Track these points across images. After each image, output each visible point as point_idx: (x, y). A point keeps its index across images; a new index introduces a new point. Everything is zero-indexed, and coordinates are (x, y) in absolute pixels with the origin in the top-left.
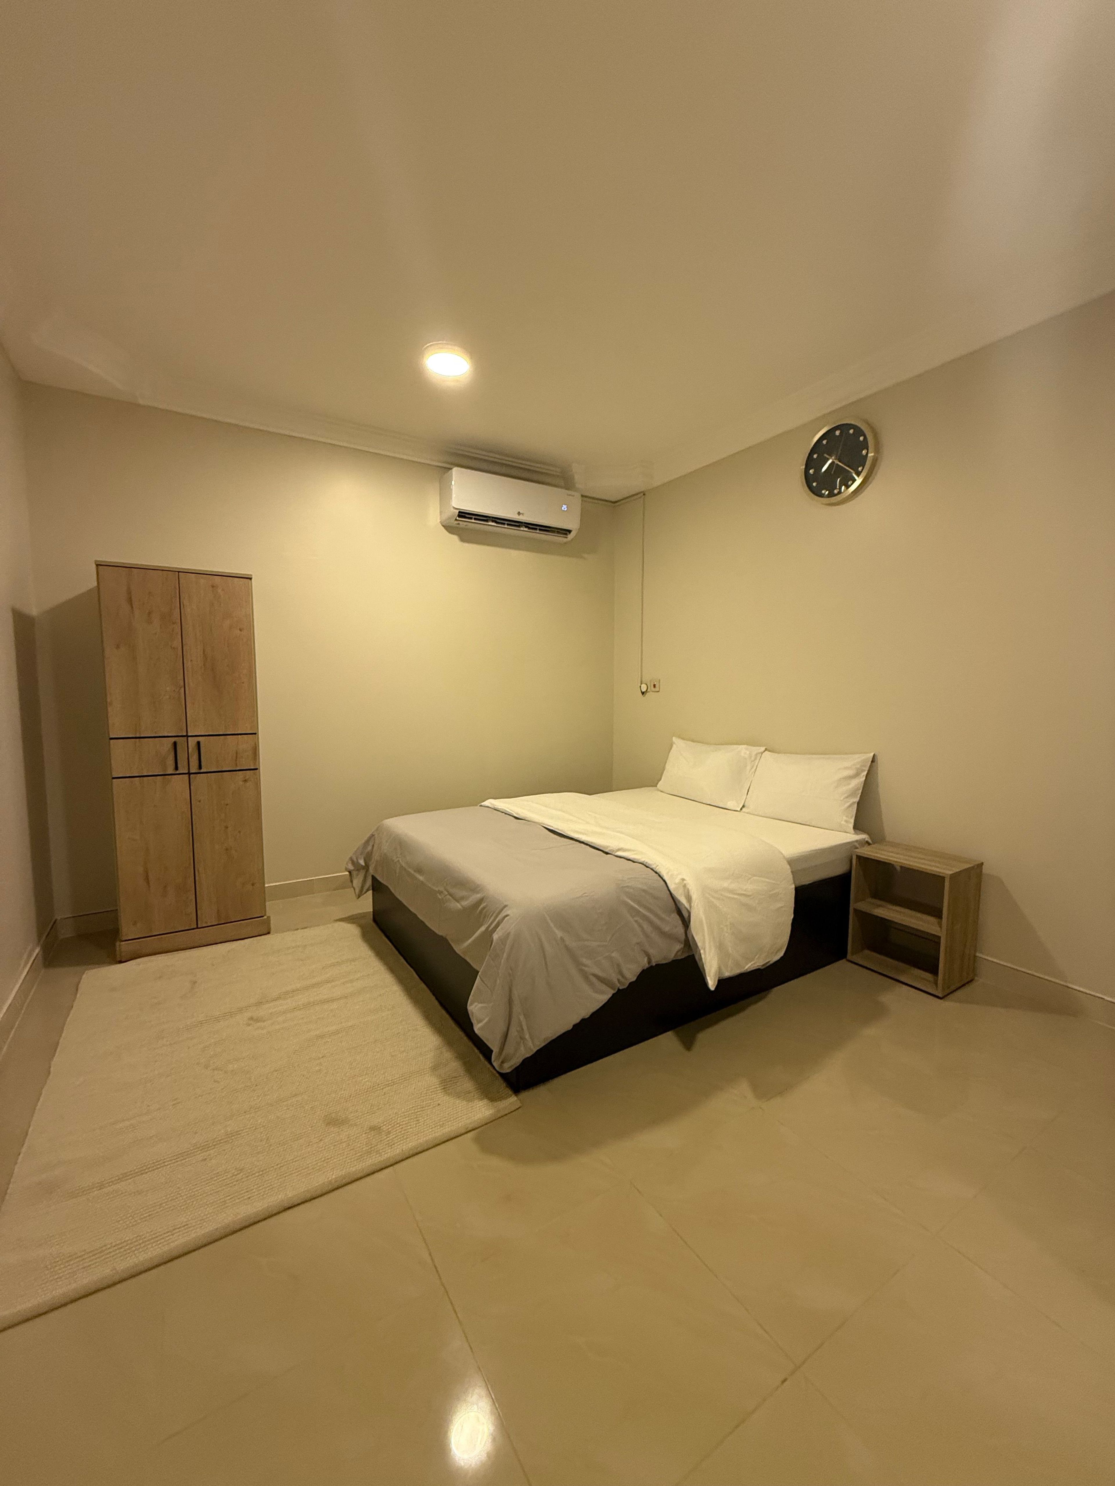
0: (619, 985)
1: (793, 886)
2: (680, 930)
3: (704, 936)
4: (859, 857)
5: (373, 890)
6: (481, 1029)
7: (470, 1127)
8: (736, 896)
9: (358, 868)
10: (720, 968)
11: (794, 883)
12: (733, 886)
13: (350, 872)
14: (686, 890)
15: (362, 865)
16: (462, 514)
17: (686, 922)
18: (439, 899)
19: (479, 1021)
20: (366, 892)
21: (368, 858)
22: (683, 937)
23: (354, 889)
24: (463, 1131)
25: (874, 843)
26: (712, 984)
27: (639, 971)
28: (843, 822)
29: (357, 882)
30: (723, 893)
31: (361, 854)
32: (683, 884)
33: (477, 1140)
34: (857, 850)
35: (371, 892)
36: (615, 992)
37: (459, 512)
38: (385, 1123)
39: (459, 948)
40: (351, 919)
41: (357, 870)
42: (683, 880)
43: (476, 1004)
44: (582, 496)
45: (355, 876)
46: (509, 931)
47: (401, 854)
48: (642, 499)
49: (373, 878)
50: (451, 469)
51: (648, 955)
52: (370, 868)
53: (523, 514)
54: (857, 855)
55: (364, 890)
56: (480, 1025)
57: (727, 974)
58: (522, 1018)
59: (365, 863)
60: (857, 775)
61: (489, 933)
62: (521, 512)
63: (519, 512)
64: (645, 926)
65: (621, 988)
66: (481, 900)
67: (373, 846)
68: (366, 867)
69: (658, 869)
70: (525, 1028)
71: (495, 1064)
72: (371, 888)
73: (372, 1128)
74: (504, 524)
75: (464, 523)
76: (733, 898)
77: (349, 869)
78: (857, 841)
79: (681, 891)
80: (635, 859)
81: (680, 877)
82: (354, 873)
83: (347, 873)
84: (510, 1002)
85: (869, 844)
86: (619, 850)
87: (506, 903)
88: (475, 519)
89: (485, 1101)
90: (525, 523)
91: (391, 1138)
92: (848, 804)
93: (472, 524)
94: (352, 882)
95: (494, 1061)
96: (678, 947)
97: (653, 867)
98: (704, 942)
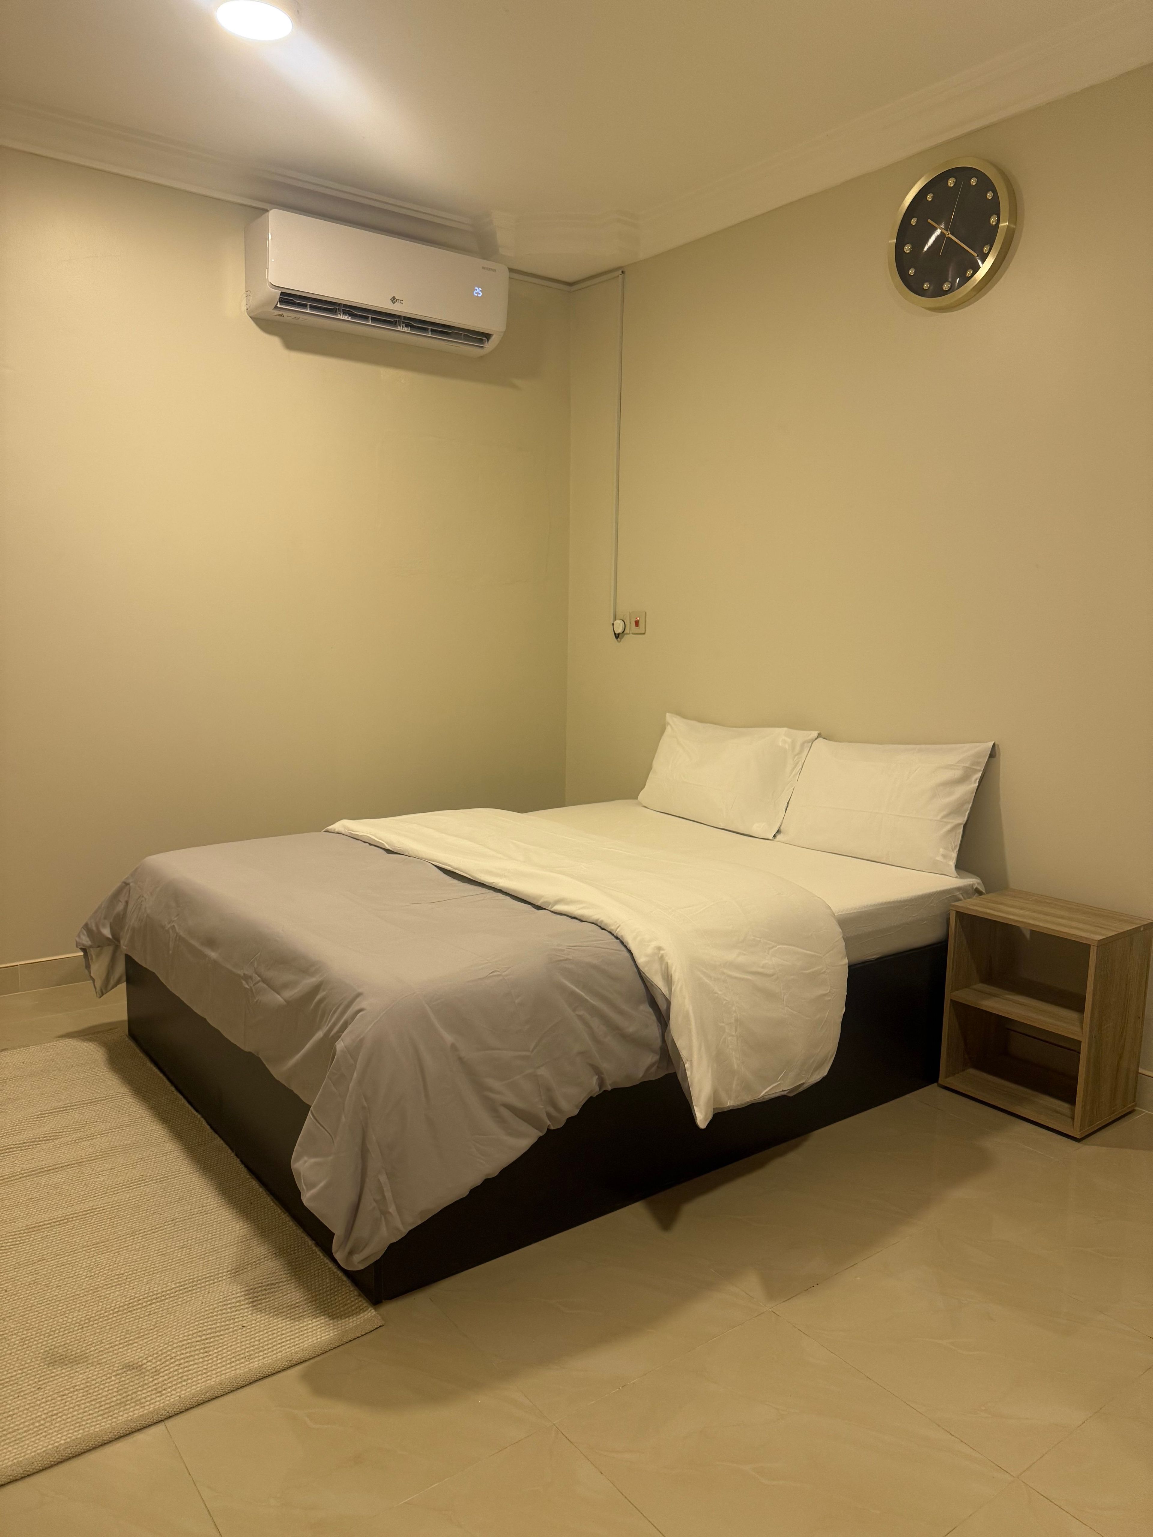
0: (549, 1123)
1: (846, 961)
2: (653, 1031)
3: (690, 1040)
4: (961, 915)
5: (128, 981)
6: (314, 1198)
7: (296, 1358)
8: (749, 977)
9: (99, 942)
10: (715, 1094)
11: (848, 955)
12: (741, 959)
13: (84, 950)
14: (663, 967)
15: (108, 939)
16: (288, 298)
17: (663, 1018)
18: (246, 988)
19: (312, 1186)
20: (113, 988)
21: (118, 923)
22: (658, 1043)
23: (93, 980)
24: (285, 1364)
25: (988, 892)
26: (702, 1117)
27: (582, 1098)
28: (939, 858)
29: (98, 968)
30: (725, 971)
31: (105, 918)
32: (660, 955)
33: (306, 1377)
34: (957, 904)
35: (123, 986)
36: (541, 1134)
37: (282, 293)
38: (150, 1358)
39: (279, 1071)
40: (88, 1034)
41: (99, 947)
42: (660, 948)
43: (306, 1158)
44: (511, 270)
45: (94, 957)
46: (362, 1036)
47: (178, 915)
48: (620, 279)
49: (129, 959)
50: (267, 211)
51: (597, 1071)
52: (122, 942)
53: (401, 301)
54: (957, 912)
55: (112, 982)
56: (314, 1191)
57: (730, 1102)
58: (383, 1178)
59: (113, 935)
60: (963, 779)
61: (330, 1041)
62: (397, 298)
63: (394, 298)
64: (595, 1023)
65: (552, 1128)
66: (317, 988)
67: (127, 902)
68: (115, 940)
69: (620, 932)
70: (388, 1194)
71: (338, 1256)
72: (124, 978)
73: (129, 1367)
74: (366, 318)
75: (291, 314)
76: (742, 979)
77: (83, 945)
78: (959, 889)
79: (656, 966)
80: (582, 916)
81: (654, 944)
82: (93, 952)
83: (82, 954)
84: (364, 1153)
85: (980, 893)
86: (557, 902)
87: (360, 990)
88: (312, 307)
89: (323, 1319)
90: (405, 318)
91: (161, 1379)
92: (949, 827)
93: (308, 317)
94: (88, 967)
95: (336, 1252)
96: (650, 1059)
97: (612, 928)
98: (690, 1049)
